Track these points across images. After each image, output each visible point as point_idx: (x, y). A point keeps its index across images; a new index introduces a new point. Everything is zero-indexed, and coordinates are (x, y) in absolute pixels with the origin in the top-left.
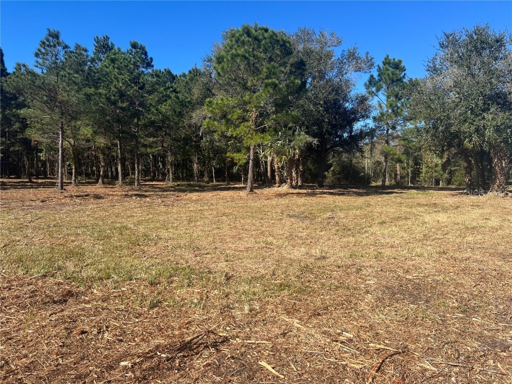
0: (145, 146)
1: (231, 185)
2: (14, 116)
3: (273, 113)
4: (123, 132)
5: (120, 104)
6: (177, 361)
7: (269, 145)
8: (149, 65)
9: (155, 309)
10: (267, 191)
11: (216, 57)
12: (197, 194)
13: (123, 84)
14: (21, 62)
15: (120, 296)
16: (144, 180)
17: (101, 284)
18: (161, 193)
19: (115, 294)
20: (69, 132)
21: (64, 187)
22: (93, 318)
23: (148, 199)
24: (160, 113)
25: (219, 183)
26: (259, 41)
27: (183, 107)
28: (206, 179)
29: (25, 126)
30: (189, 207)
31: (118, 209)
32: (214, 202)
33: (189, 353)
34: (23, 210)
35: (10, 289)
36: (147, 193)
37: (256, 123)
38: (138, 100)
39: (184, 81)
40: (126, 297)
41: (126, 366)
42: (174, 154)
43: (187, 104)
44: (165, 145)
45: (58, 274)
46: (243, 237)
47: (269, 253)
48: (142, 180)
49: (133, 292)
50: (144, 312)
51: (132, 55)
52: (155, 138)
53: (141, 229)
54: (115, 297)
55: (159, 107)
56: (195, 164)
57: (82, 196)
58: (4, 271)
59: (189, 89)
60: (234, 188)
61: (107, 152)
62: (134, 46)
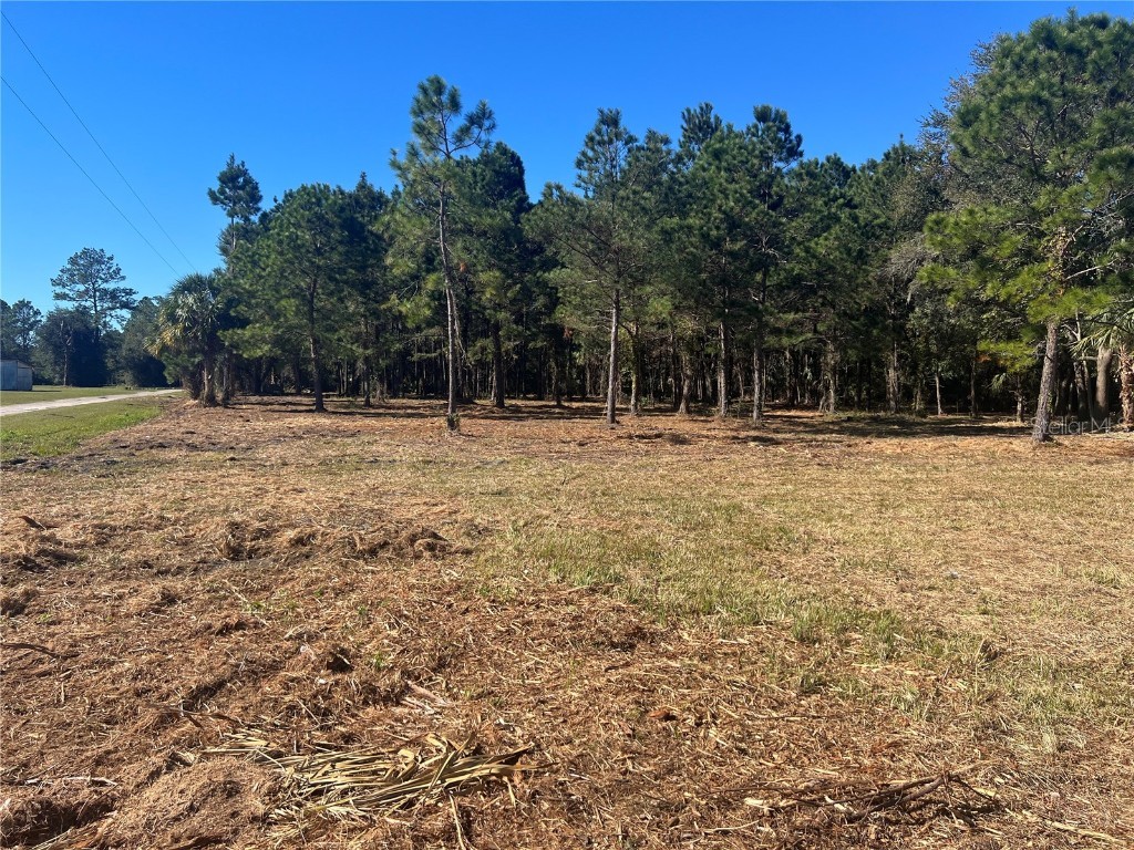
0: (777, 332)
1: (985, 421)
2: (538, 283)
3: (1120, 234)
4: (733, 304)
5: (728, 246)
6: (873, 828)
7: (1104, 320)
8: (794, 152)
9: (813, 697)
10: (1091, 440)
11: (959, 112)
12: (895, 441)
13: (737, 201)
14: (553, 182)
15: (734, 654)
16: (771, 406)
17: (697, 622)
18: (809, 437)
19: (725, 649)
20: (628, 309)
21: (617, 418)
22: (686, 691)
23: (782, 449)
24: (814, 256)
25: (950, 417)
26: (1081, 54)
27: (868, 238)
28: (918, 405)
29: (554, 302)
30: (877, 473)
31: (719, 467)
32: (942, 462)
33: (899, 816)
34: (550, 459)
35: (538, 607)
36: (780, 436)
37: (1065, 264)
38: (766, 233)
39: (871, 179)
40: (749, 659)
41: (757, 809)
42: (842, 348)
43: (878, 232)
44: (821, 328)
45: (616, 588)
46: (1027, 558)
47: (1110, 608)
48: (767, 406)
49: (762, 652)
50: (789, 698)
51: (758, 137)
52: (800, 314)
53: (771, 514)
54: (725, 654)
55: (812, 245)
56: (891, 372)
57: (649, 437)
58: (526, 572)
59: (882, 196)
60: (994, 431)
61: (697, 348)
62: (763, 115)
